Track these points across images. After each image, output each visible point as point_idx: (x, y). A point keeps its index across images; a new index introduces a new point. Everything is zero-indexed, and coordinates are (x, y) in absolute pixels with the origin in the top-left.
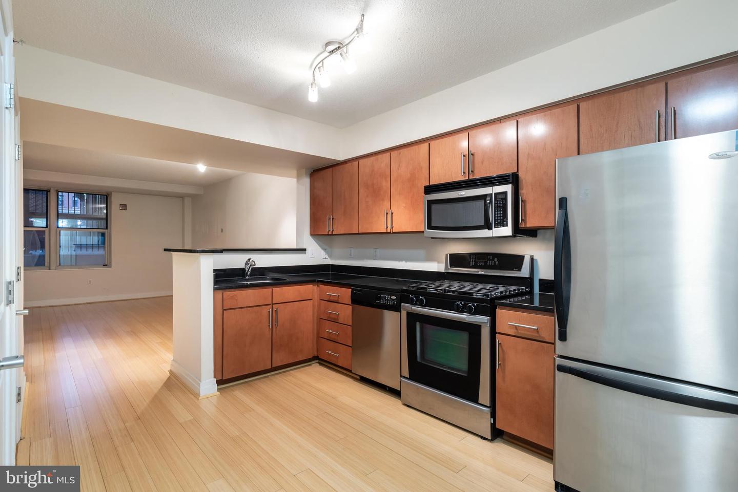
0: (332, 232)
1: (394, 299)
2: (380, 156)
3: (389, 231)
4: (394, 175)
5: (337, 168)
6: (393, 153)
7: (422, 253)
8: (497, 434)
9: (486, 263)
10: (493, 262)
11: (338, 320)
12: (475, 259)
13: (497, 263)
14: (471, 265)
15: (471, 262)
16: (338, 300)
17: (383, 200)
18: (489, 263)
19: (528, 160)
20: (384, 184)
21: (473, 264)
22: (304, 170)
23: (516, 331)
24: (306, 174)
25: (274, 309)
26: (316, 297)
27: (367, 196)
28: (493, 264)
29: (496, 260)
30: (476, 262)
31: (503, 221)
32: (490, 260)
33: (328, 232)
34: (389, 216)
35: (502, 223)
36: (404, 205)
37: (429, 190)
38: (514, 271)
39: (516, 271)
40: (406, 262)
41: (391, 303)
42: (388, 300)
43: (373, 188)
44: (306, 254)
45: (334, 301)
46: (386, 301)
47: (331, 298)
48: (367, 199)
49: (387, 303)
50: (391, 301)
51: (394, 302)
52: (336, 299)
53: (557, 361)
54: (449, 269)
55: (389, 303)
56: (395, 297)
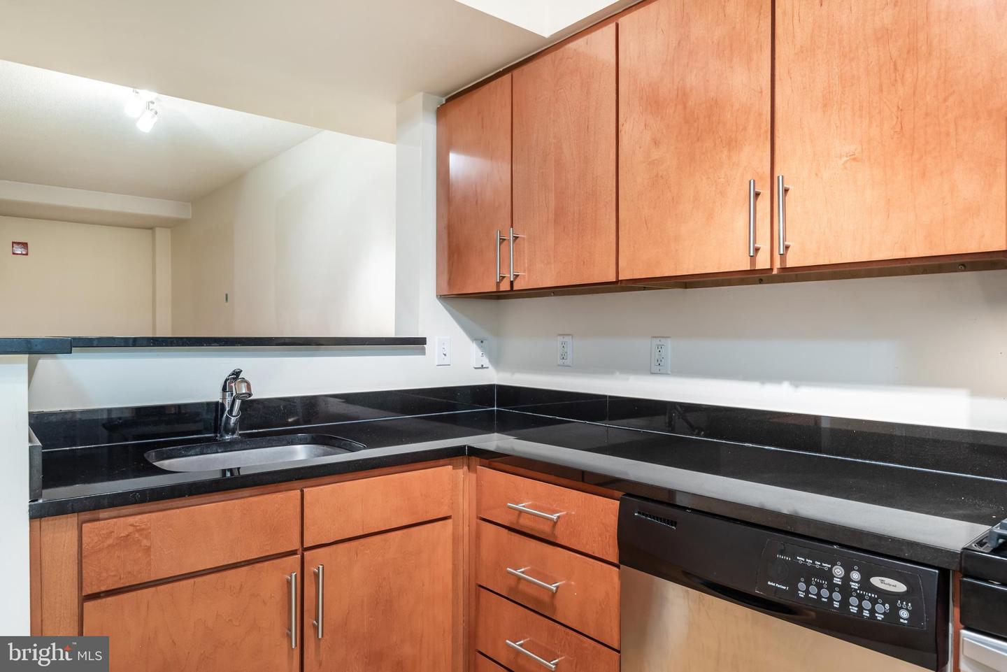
0: (512, 283)
1: (899, 596)
3: (763, 262)
5: (533, 70)
11: (554, 609)
16: (553, 535)
22: (421, 94)
24: (425, 108)
25: (310, 569)
26: (465, 506)
27: (656, 143)
33: (498, 284)
34: (763, 206)
40: (797, 386)
41: (873, 611)
42: (845, 590)
43: (685, 108)
44: (424, 353)
45: (537, 535)
46: (837, 596)
47: (525, 523)
48: (655, 155)
49: (845, 603)
50: (874, 602)
51: (895, 611)
52: (545, 528)
55: (861, 608)
56: (901, 588)
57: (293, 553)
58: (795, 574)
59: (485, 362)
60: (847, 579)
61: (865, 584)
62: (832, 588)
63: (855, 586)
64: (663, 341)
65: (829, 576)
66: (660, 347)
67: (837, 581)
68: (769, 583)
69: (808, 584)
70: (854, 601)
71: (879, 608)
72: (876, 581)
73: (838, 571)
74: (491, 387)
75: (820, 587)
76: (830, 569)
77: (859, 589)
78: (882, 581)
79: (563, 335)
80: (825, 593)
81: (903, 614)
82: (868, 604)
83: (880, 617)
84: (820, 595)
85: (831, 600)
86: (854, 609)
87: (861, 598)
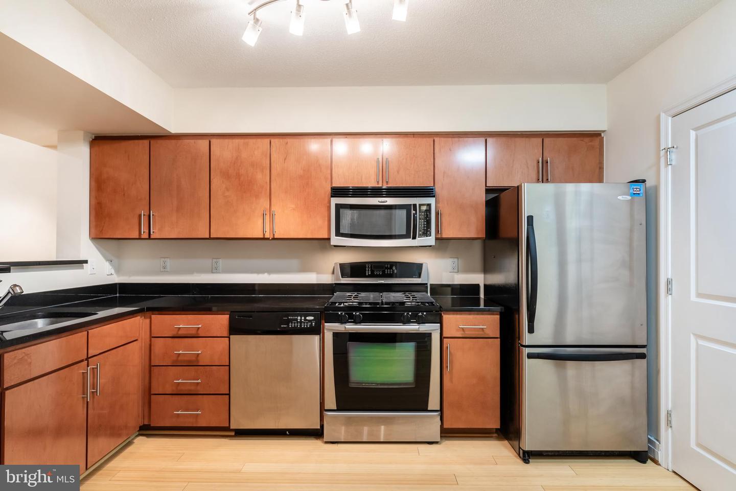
0: (149, 235)
1: (312, 320)
2: (251, 141)
3: (267, 236)
4: (276, 167)
5: (160, 142)
6: (275, 141)
7: (295, 262)
8: (448, 433)
9: (384, 272)
10: (391, 270)
11: (198, 361)
12: (371, 267)
13: (395, 271)
14: (367, 274)
15: (367, 272)
16: (198, 334)
17: (257, 197)
18: (387, 271)
19: (444, 177)
20: (259, 176)
21: (370, 273)
23: (463, 332)
26: (144, 335)
27: (227, 189)
28: (391, 273)
29: (394, 268)
30: (372, 271)
31: (427, 232)
32: (387, 268)
33: (141, 235)
34: (267, 218)
35: (426, 233)
36: (293, 206)
37: (338, 192)
38: (413, 278)
39: (415, 278)
40: (270, 274)
41: (307, 325)
42: (301, 322)
43: (239, 180)
44: (83, 269)
45: (189, 336)
46: (299, 324)
47: (181, 333)
48: (227, 194)
49: (301, 325)
50: (307, 323)
51: (312, 323)
52: (193, 332)
53: (527, 351)
54: (340, 280)
55: (304, 325)
56: (312, 318)
57: (82, 361)
58: (288, 322)
59: (113, 271)
60: (301, 319)
61: (305, 320)
62: (298, 322)
63: (303, 320)
64: (218, 260)
65: (297, 319)
66: (216, 263)
67: (299, 320)
68: (281, 326)
69: (292, 323)
70: (303, 324)
71: (308, 324)
72: (307, 318)
73: (299, 318)
74: (115, 284)
75: (295, 323)
78: (309, 317)
79: (164, 258)
80: (296, 324)
81: (314, 324)
82: (306, 324)
83: (308, 326)
84: (295, 325)
85: (297, 326)
86: (303, 326)
87: (304, 323)
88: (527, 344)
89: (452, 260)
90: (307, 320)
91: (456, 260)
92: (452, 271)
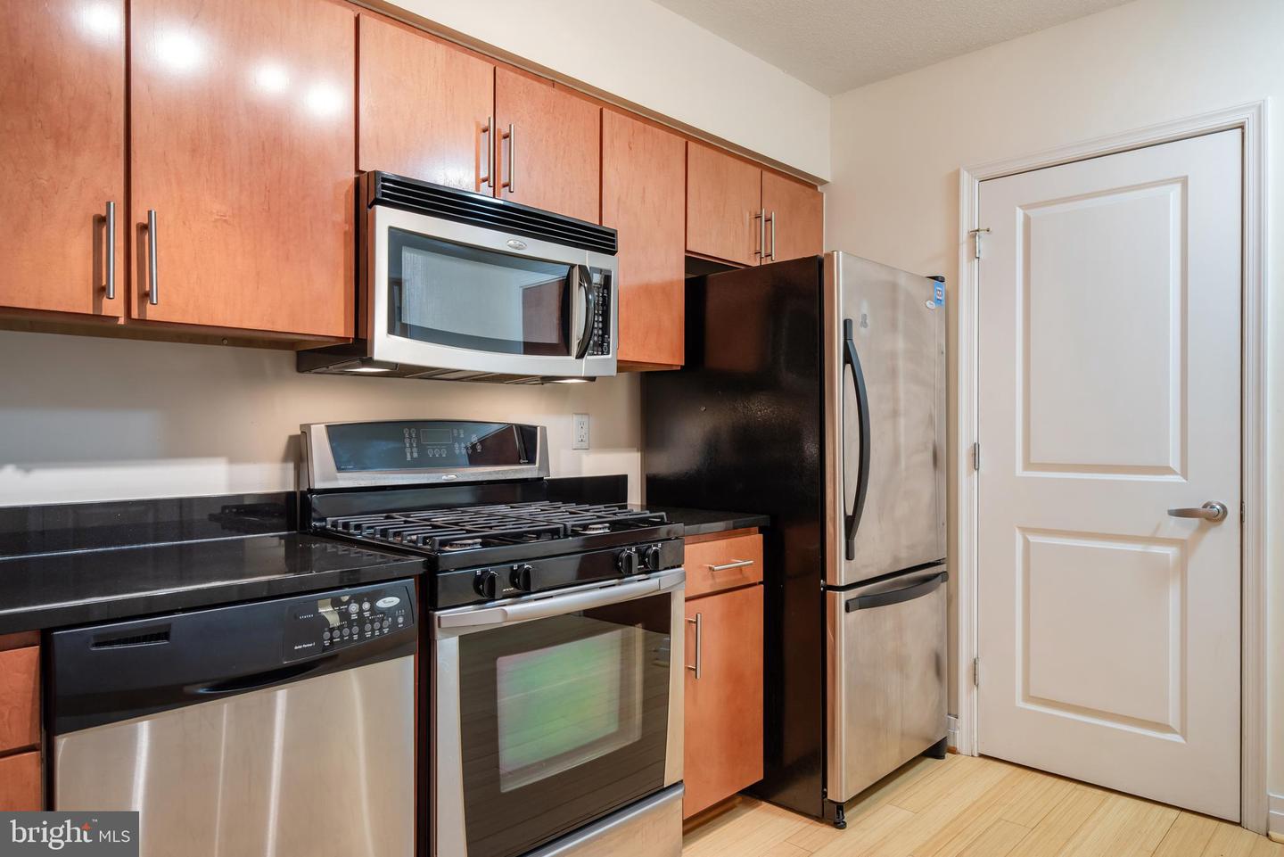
1: (395, 608)
9: (450, 449)
10: (469, 445)
12: (418, 437)
14: (409, 458)
15: (408, 451)
18: (460, 448)
19: (618, 210)
21: (415, 455)
30: (421, 449)
31: (603, 341)
32: (458, 440)
35: (600, 344)
37: (398, 192)
38: (515, 464)
39: (524, 463)
42: (362, 620)
46: (356, 629)
49: (362, 632)
51: (395, 622)
53: (842, 597)
54: (336, 479)
55: (373, 630)
56: (396, 601)
58: (320, 628)
60: (361, 611)
61: (373, 610)
62: (350, 624)
63: (367, 614)
65: (348, 615)
67: (354, 617)
68: (296, 648)
69: (332, 631)
70: (368, 627)
71: (386, 623)
72: (381, 604)
73: (354, 608)
75: (341, 628)
76: (347, 609)
77: (371, 615)
78: (384, 602)
80: (346, 632)
81: (401, 620)
82: (377, 625)
83: (386, 631)
84: (342, 636)
85: (351, 635)
86: (368, 634)
87: (372, 622)
88: (843, 584)
89: (575, 418)
90: (383, 611)
91: (585, 419)
92: (579, 445)
